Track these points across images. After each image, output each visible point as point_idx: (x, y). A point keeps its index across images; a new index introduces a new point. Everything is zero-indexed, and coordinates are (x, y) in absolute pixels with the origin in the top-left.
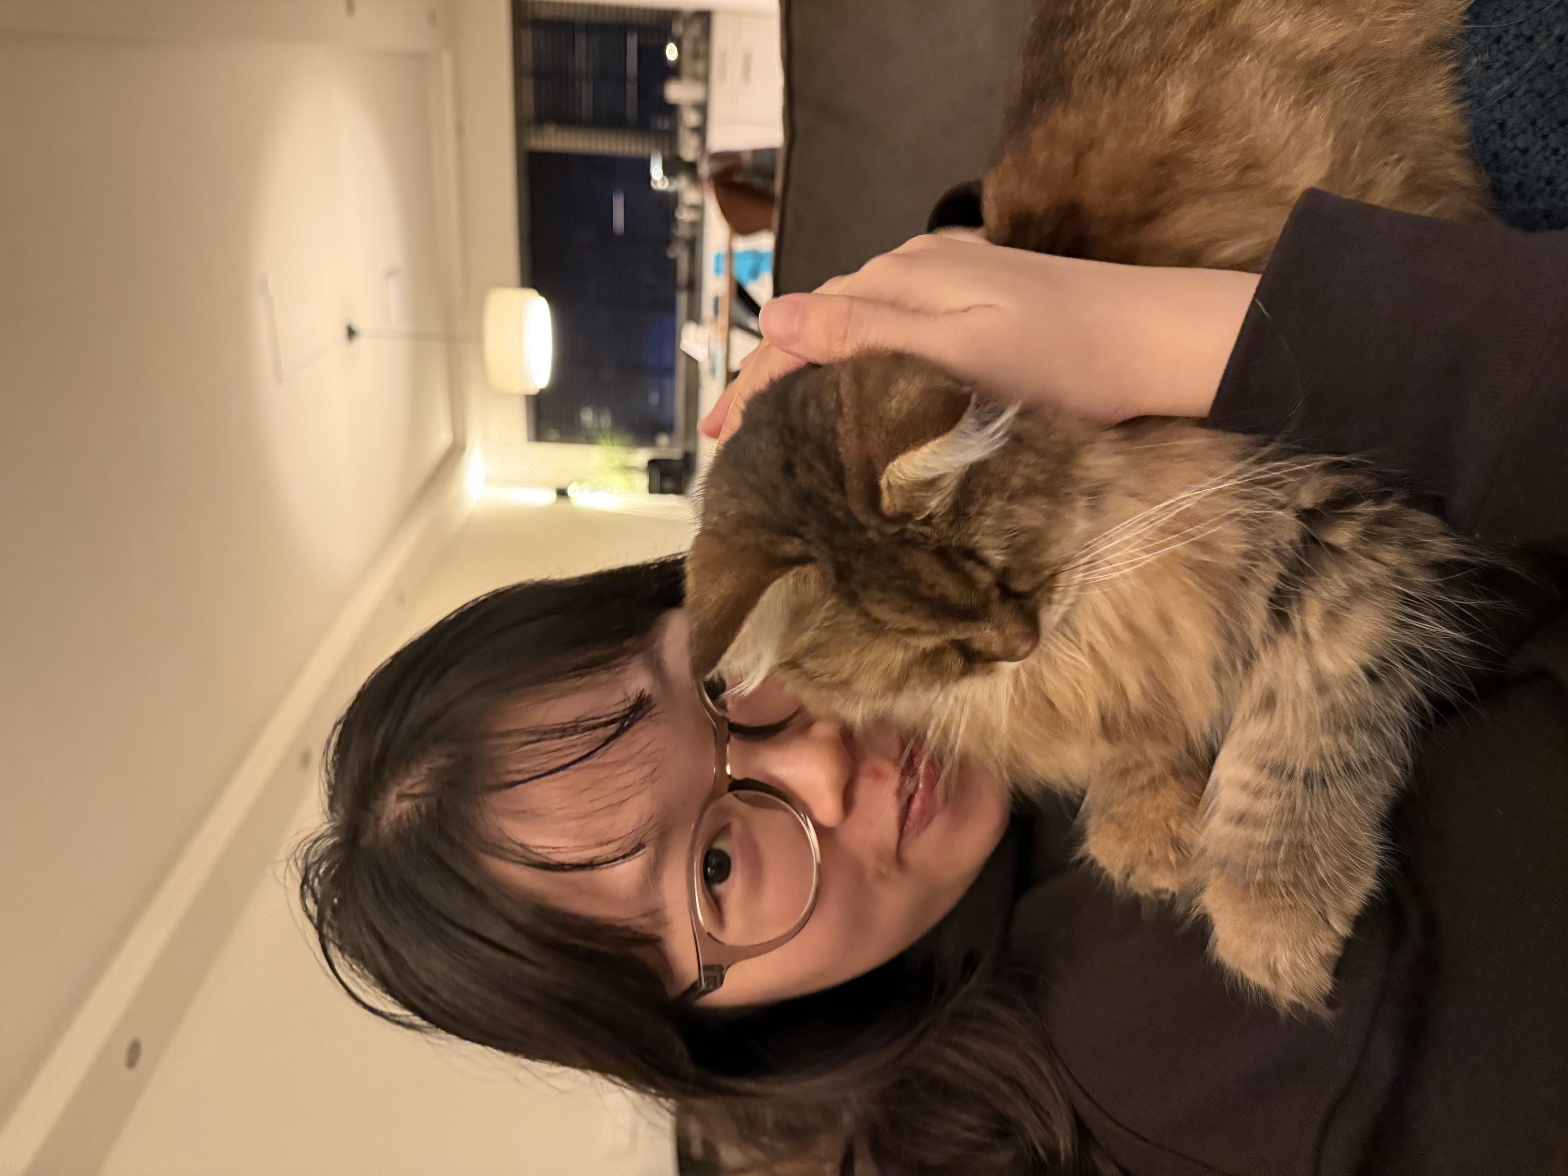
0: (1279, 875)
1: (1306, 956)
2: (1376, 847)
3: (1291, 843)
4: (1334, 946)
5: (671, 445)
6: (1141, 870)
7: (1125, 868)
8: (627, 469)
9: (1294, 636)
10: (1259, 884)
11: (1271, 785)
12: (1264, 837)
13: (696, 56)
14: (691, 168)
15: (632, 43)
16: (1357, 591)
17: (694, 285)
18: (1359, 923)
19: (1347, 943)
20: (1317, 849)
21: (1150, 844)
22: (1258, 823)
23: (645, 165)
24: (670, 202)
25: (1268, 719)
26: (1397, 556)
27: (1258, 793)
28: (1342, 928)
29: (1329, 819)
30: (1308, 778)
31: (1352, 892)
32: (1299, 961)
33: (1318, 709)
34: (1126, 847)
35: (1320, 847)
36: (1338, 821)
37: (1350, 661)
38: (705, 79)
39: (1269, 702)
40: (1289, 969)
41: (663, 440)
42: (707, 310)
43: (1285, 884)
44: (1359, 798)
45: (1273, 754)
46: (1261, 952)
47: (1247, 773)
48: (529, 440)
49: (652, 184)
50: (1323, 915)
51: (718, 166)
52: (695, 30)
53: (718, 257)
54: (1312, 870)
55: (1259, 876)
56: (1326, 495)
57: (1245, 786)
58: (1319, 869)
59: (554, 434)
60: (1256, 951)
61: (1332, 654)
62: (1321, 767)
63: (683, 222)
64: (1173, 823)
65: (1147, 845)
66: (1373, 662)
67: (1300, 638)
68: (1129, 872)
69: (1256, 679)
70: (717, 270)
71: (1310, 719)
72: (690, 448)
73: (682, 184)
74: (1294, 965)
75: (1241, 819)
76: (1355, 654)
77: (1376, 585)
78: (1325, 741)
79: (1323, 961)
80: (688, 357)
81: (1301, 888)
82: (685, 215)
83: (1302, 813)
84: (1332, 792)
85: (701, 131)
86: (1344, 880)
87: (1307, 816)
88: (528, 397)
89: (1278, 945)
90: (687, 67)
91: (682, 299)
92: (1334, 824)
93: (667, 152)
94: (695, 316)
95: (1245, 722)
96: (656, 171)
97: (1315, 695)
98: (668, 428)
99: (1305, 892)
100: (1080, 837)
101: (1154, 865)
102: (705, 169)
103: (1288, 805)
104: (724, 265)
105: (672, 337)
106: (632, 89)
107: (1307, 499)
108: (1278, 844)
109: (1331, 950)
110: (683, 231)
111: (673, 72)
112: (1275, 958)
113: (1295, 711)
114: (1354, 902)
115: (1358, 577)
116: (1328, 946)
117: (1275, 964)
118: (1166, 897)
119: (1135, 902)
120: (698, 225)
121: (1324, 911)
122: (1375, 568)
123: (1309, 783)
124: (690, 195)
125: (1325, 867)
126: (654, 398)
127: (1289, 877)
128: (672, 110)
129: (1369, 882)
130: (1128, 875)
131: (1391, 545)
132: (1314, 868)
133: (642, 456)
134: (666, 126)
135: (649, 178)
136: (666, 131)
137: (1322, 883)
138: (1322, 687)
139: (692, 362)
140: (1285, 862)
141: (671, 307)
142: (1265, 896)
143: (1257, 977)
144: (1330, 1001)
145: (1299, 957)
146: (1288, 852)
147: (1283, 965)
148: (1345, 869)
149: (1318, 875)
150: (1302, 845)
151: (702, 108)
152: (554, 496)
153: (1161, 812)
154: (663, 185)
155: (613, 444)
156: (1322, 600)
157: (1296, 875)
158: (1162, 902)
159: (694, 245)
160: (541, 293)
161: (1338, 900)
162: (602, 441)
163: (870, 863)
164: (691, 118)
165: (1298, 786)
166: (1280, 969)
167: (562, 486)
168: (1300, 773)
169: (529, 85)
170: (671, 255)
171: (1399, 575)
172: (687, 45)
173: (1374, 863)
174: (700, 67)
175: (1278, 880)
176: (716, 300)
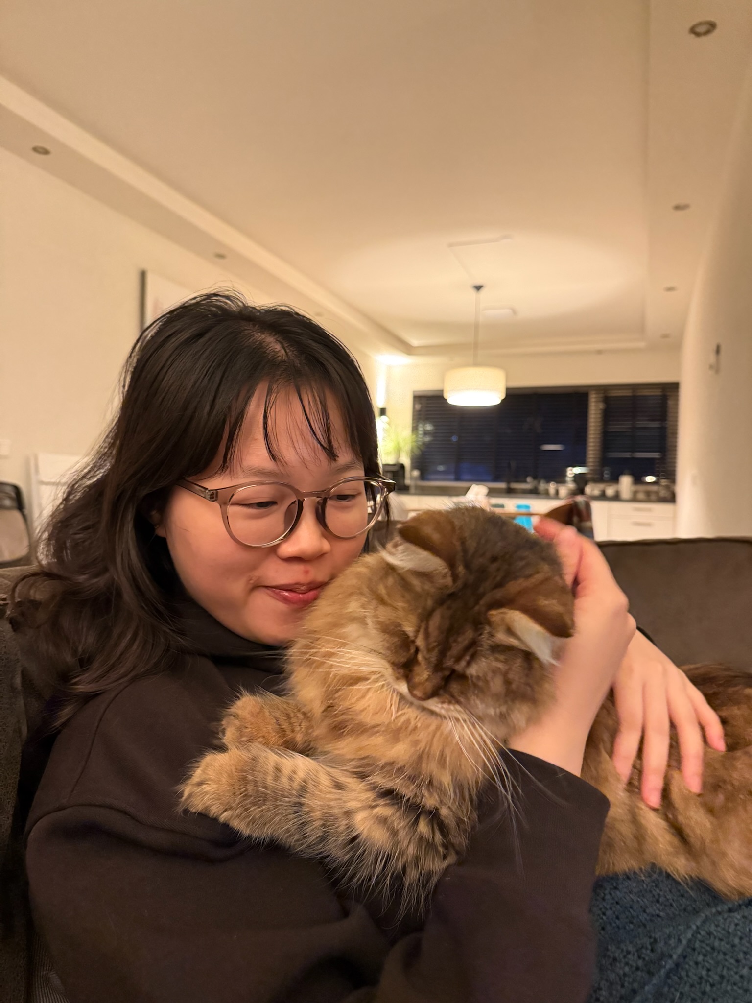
0: (250, 788)
1: (211, 799)
2: (263, 837)
3: (266, 794)
4: (215, 813)
5: (412, 478)
6: (237, 722)
7: (238, 715)
8: (398, 451)
9: (374, 800)
10: (247, 777)
11: (295, 785)
12: (270, 780)
13: (648, 493)
14: (581, 491)
15: (656, 455)
16: (394, 833)
17: (510, 492)
18: (226, 826)
19: (215, 820)
20: (264, 807)
21: (251, 728)
22: (276, 778)
23: (582, 463)
24: (560, 478)
25: (331, 786)
26: (412, 853)
27: (291, 779)
28: (223, 817)
29: (277, 815)
30: (301, 804)
31: (242, 823)
32: (208, 796)
33: (336, 811)
34: (248, 716)
35: (265, 809)
36: (277, 819)
37: (362, 828)
38: (634, 499)
39: (339, 786)
40: (205, 790)
41: (416, 473)
42: (495, 501)
43: (246, 790)
44: (288, 830)
45: (311, 787)
46: (212, 777)
47: (301, 774)
48: (414, 391)
49: (570, 468)
50: (231, 808)
51: (582, 507)
52: (663, 493)
53: (528, 507)
54: (254, 804)
55: (250, 777)
56: (446, 821)
57: (294, 772)
58: (254, 808)
59: (418, 407)
60: (211, 774)
61: (364, 819)
62: (305, 811)
63: (549, 486)
64: (261, 739)
65: (250, 726)
66: (362, 840)
67: (374, 804)
68: (235, 716)
69: (349, 780)
70: (519, 507)
71: (330, 807)
72: (412, 490)
73: (571, 486)
74: (206, 793)
75: (278, 769)
76: (365, 832)
77: (398, 843)
78: (318, 814)
79: (207, 808)
80: (468, 488)
81: (245, 798)
82: (552, 487)
83: (281, 801)
84: (292, 816)
85: (603, 497)
86: (248, 820)
87: (281, 803)
88: (442, 391)
89: (215, 786)
90: (641, 488)
91: (502, 485)
92: (275, 816)
93: (589, 476)
94: (492, 493)
95: (329, 774)
96: (578, 470)
97: (344, 810)
98: (423, 477)
99: (242, 801)
100: (252, 692)
101: (239, 729)
102: (580, 499)
103: (286, 794)
104: (523, 511)
105: (479, 480)
106: (627, 455)
107: (444, 812)
108: (266, 788)
109: (213, 812)
110: (542, 486)
111: (638, 480)
112: (210, 784)
113: (336, 799)
114: (236, 824)
115: (402, 834)
116: (214, 810)
117: (207, 784)
118: (220, 735)
119: (219, 719)
120: (546, 495)
121: (233, 809)
122: (406, 843)
123: (297, 805)
124: (563, 491)
125: (255, 811)
126: (441, 468)
127: (250, 792)
128: (615, 479)
129: (246, 832)
130: (234, 716)
131: (417, 851)
132: (255, 805)
133: (406, 461)
134: (606, 476)
135: (574, 466)
136: (603, 476)
137: (247, 809)
138: (348, 814)
139: (465, 491)
140: (257, 791)
141: (496, 479)
142: (239, 781)
143: (198, 774)
144: (186, 811)
145: (210, 796)
146: (263, 793)
147: (206, 788)
148: (253, 821)
149: (251, 807)
150: (265, 800)
151: (617, 498)
152: (381, 406)
153: (267, 734)
154: (570, 474)
155: (412, 442)
156: (392, 815)
157: (251, 796)
158: (218, 733)
159: (534, 492)
160: (503, 401)
161: (238, 816)
162: (414, 436)
163: (256, 574)
164: (610, 491)
165: (294, 800)
166: (204, 786)
167: (388, 412)
168: (303, 800)
169: (628, 393)
170: (529, 479)
171: (402, 853)
172: (654, 488)
173: (254, 835)
174: (641, 496)
175: (249, 787)
176: (502, 506)
